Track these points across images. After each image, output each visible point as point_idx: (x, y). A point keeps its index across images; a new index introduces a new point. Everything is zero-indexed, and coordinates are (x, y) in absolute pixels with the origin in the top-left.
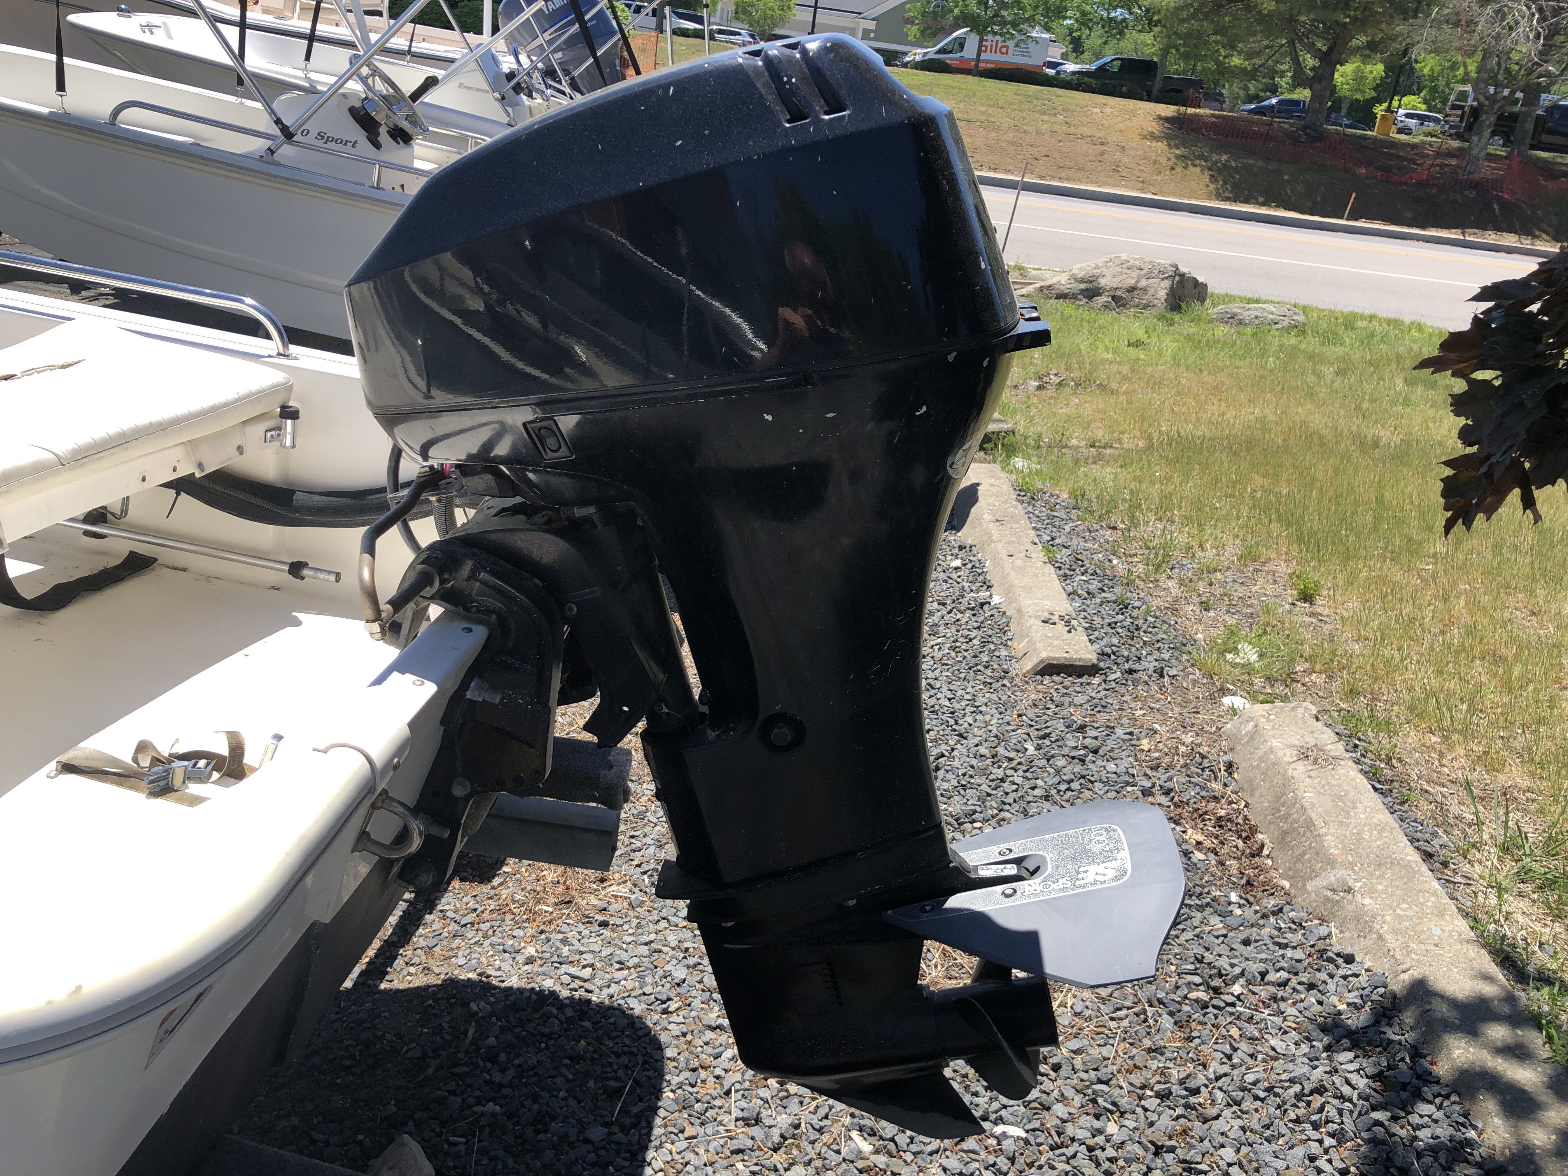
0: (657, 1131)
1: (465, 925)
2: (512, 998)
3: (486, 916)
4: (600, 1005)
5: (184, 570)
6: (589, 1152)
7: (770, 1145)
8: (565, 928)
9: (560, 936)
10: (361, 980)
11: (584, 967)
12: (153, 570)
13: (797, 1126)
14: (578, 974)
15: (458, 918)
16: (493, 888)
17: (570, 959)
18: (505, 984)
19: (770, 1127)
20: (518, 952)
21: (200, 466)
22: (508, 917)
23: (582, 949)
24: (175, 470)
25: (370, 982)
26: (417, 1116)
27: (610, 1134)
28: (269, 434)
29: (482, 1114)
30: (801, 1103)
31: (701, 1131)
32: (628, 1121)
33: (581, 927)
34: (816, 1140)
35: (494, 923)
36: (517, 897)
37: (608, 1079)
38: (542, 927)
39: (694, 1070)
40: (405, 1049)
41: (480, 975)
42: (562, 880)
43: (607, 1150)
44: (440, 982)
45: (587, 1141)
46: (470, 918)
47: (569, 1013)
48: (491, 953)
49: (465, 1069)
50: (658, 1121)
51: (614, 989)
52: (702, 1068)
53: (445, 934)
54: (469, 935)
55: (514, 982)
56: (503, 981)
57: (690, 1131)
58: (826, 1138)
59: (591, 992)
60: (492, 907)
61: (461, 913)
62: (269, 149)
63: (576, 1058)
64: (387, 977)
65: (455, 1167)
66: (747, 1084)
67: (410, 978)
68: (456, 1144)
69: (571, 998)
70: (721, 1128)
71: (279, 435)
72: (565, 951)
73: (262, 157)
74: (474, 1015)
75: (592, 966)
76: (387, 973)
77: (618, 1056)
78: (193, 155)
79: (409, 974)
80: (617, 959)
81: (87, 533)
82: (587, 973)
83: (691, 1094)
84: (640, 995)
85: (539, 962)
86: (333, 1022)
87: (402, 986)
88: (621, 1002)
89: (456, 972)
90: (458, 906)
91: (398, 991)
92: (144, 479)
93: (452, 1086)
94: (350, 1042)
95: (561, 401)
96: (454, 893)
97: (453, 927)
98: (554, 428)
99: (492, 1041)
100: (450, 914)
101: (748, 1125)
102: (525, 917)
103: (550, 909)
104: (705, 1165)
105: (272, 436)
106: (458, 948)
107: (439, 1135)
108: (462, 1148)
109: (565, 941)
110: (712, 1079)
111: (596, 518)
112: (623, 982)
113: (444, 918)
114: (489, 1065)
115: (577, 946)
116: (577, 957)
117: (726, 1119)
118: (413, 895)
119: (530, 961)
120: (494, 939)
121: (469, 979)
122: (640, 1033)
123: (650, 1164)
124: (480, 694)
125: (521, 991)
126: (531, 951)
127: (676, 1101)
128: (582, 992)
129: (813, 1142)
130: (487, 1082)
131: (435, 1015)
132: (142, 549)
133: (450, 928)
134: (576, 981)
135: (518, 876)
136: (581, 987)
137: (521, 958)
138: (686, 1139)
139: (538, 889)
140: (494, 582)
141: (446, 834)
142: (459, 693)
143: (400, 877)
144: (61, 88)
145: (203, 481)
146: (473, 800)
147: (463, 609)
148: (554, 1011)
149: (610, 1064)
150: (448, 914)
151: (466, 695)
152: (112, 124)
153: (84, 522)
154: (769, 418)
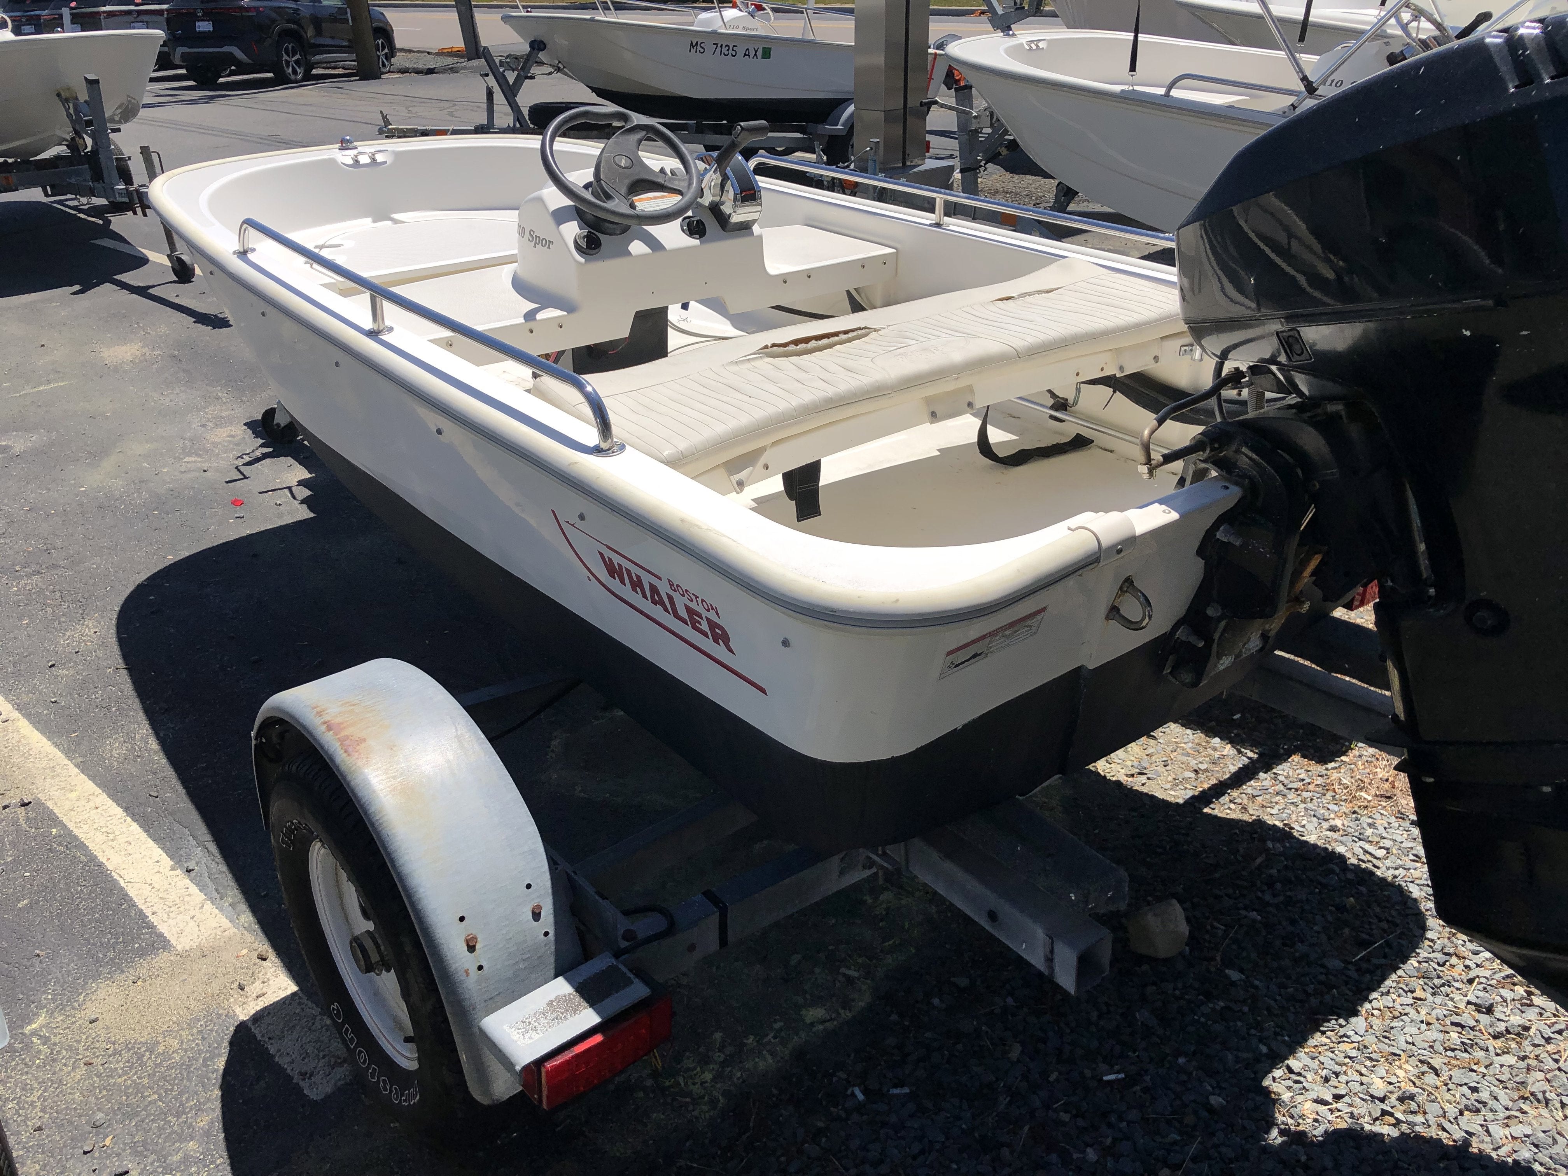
0: (1388, 983)
1: (1290, 789)
2: (1305, 849)
3: (1311, 787)
4: (1384, 880)
5: (1111, 451)
6: (1321, 973)
7: (1491, 1031)
8: (1377, 816)
9: (1370, 821)
10: (1191, 801)
11: (1381, 848)
12: (1090, 449)
13: (1527, 1029)
14: (1373, 852)
15: (1286, 782)
16: (1327, 769)
17: (1370, 839)
18: (1304, 838)
19: (1499, 1020)
20: (1327, 820)
21: (1121, 368)
22: (1330, 794)
23: (1385, 835)
24: (1102, 370)
25: (1197, 804)
26: (1195, 900)
27: (1346, 968)
28: (1183, 349)
29: (1246, 917)
30: (1541, 1015)
31: (1430, 998)
32: (1364, 966)
33: (1393, 819)
34: (1539, 1045)
35: (1315, 794)
36: (1344, 781)
37: (1362, 932)
38: (1356, 809)
39: (1446, 954)
40: (1204, 855)
41: (1285, 825)
42: (1391, 779)
43: (1337, 978)
44: (1250, 821)
45: (1323, 966)
46: (1298, 785)
47: (1350, 876)
48: (1302, 814)
49: (1245, 884)
50: (1394, 977)
51: (1401, 872)
52: (1456, 956)
53: (1270, 790)
54: (1290, 797)
55: (1312, 839)
56: (1303, 836)
57: (1419, 993)
58: (1550, 1048)
59: (1378, 868)
60: (1319, 783)
61: (1291, 779)
62: (1292, 105)
63: (1341, 908)
64: (1212, 806)
65: (1210, 942)
66: (1494, 982)
67: (1228, 811)
68: (1217, 928)
69: (1357, 867)
70: (1450, 1003)
71: (1191, 350)
72: (1369, 832)
73: (1284, 112)
74: (1267, 850)
75: (1388, 849)
76: (1212, 802)
77: (1380, 920)
78: (1225, 117)
79: (1229, 808)
80: (1414, 852)
81: (1053, 418)
82: (1381, 853)
83: (1435, 970)
84: (1423, 885)
85: (1341, 832)
86: (1160, 821)
87: (1220, 815)
88: (1404, 884)
89: (1266, 818)
90: (1291, 774)
91: (1216, 817)
92: (1078, 374)
93: (1230, 891)
94: (1166, 838)
95: (1302, 316)
96: (1291, 764)
97: (1280, 787)
98: (1297, 336)
99: (1274, 872)
100: (1281, 778)
101: (1479, 1012)
102: (1344, 797)
103: (1370, 798)
104: (1422, 1022)
105: (1185, 351)
106: (1277, 803)
107: (1208, 918)
108: (1220, 933)
109: (1371, 825)
110: (1462, 967)
111: (1343, 413)
112: (1412, 871)
113: (1275, 779)
114: (1265, 888)
115: (1381, 830)
116: (1378, 839)
117: (1457, 997)
118: (1256, 756)
119: (1333, 829)
120: (1310, 805)
121: (1274, 825)
122: (1409, 912)
123: (1370, 1002)
124: (1225, 536)
125: (1315, 846)
126: (1338, 823)
127: (1418, 970)
128: (1370, 866)
129: (1536, 1046)
130: (1258, 898)
131: (1237, 841)
132: (1086, 433)
133: (1277, 787)
134: (1367, 855)
135: (1353, 766)
136: (1369, 861)
137: (1325, 825)
138: (1414, 998)
139: (1366, 780)
140: (1250, 454)
141: (1201, 644)
142: (1210, 534)
143: (1171, 673)
144: (1133, 68)
145: (1127, 381)
146: (1223, 623)
147: (1227, 472)
148: (1337, 870)
149: (1370, 923)
150: (1280, 778)
151: (1215, 535)
152: (1167, 95)
153: (1052, 407)
154: (1468, 333)
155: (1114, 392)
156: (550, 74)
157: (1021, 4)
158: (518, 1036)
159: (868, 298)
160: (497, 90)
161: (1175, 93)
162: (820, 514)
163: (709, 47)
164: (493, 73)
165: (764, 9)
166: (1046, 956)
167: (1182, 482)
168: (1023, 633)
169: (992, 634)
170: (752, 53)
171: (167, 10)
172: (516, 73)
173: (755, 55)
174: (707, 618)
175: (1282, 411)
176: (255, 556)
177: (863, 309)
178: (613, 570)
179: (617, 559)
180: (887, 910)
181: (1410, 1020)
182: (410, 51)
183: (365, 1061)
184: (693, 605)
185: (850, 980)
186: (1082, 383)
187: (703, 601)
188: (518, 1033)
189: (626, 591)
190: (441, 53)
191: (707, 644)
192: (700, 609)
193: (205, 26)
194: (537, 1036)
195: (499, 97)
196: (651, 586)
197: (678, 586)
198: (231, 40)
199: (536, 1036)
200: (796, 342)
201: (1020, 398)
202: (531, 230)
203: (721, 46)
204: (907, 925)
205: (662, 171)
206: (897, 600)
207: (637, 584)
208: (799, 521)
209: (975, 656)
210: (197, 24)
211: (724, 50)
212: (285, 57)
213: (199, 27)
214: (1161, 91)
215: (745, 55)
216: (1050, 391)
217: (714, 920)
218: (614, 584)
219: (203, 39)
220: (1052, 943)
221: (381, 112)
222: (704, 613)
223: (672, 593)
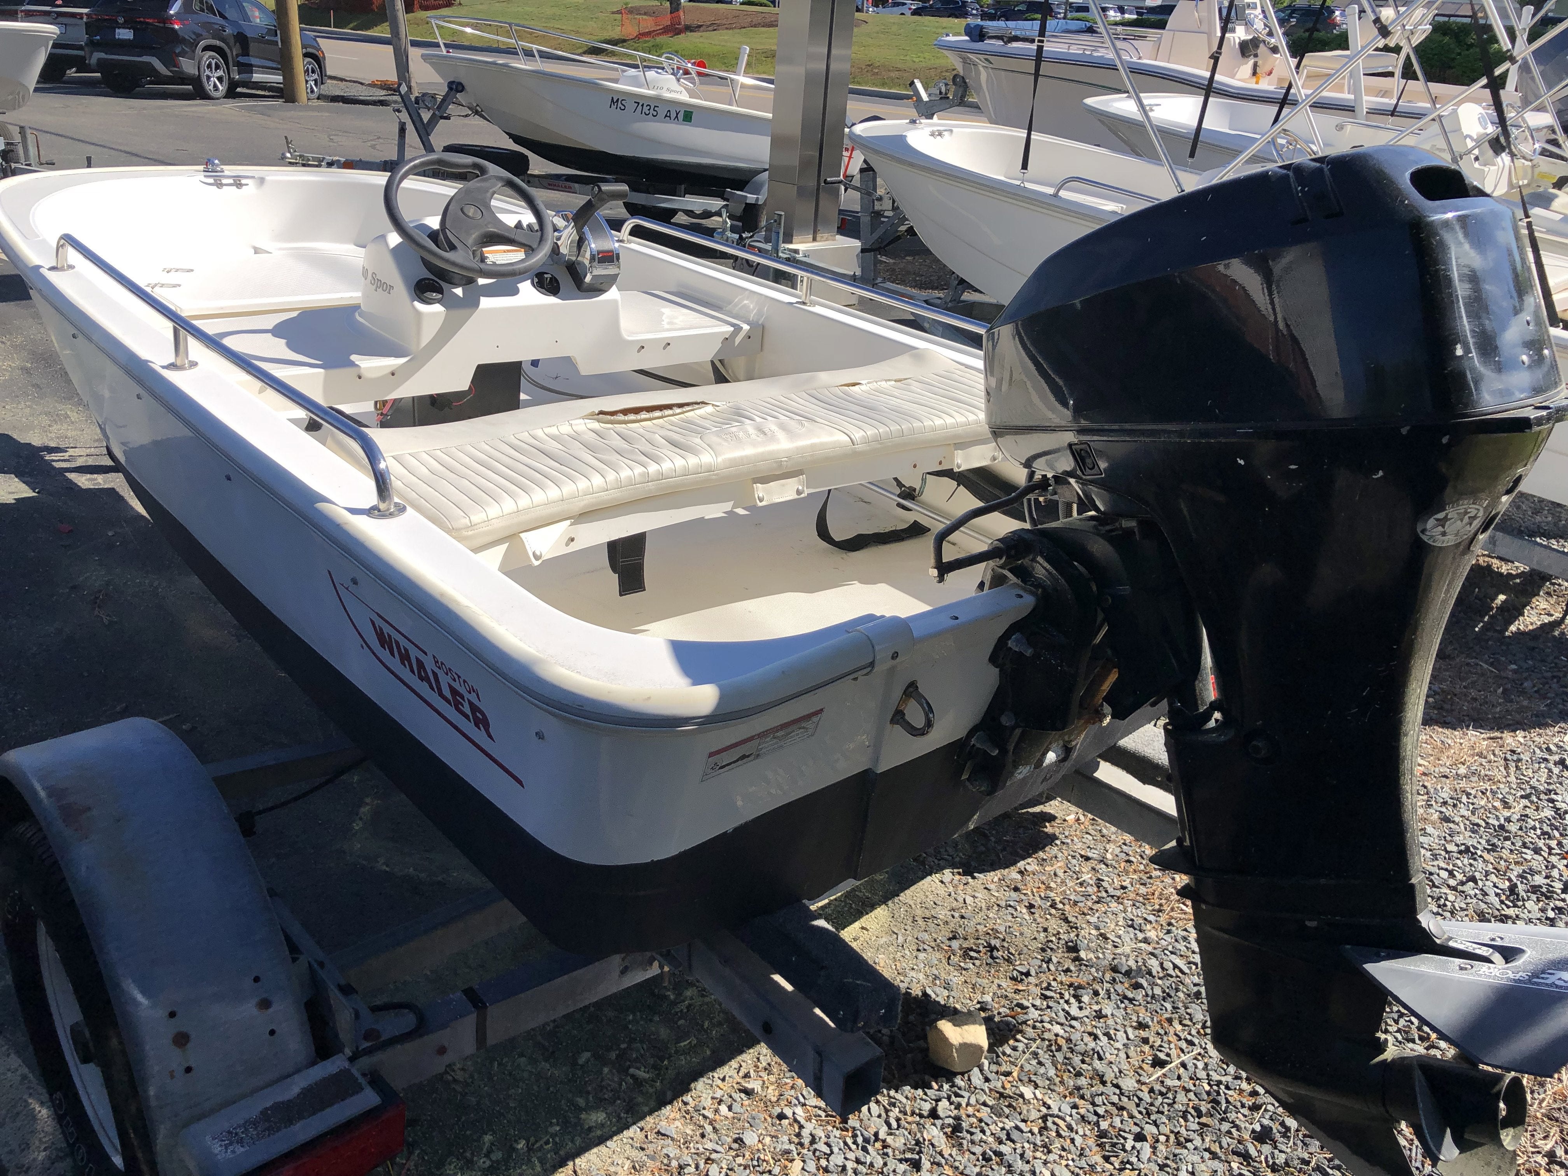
3: (1133, 896)
6: (1115, 1094)
7: (1271, 1163)
11: (1190, 963)
16: (1151, 878)
19: (1280, 1151)
20: (1142, 931)
22: (1149, 904)
24: (940, 463)
27: (1139, 1089)
29: (1049, 1031)
31: (1216, 1124)
32: (1157, 1087)
35: (1136, 903)
36: (1167, 890)
37: (1161, 1051)
38: (1173, 920)
39: (1238, 1078)
41: (1101, 934)
43: (1129, 1099)
45: (1117, 1086)
46: (1121, 892)
47: (1157, 991)
48: (1120, 923)
50: (1184, 1100)
54: (1110, 905)
57: (1206, 1119)
59: (1185, 984)
61: (1114, 886)
67: (1048, 917)
68: (1019, 1042)
70: (1235, 1131)
72: (1182, 945)
77: (1180, 1039)
79: (1050, 914)
81: (899, 505)
82: (1191, 969)
83: (1226, 1095)
85: (1155, 945)
89: (1084, 925)
90: (1116, 880)
92: (915, 466)
93: (1038, 1002)
94: (983, 942)
95: (1093, 430)
96: (1118, 870)
97: (1103, 894)
98: (1089, 450)
99: (1084, 984)
101: (1263, 1142)
102: (1163, 907)
103: (1187, 910)
104: (1205, 1150)
106: (1096, 911)
109: (1184, 939)
111: (1136, 530)
113: (1099, 885)
117: (1243, 1125)
119: (1147, 941)
120: (1129, 915)
124: (1017, 646)
126: (1153, 934)
127: (1210, 1094)
128: (1177, 981)
130: (1064, 1011)
131: (1052, 949)
134: (1177, 970)
136: (1177, 977)
137: (1141, 936)
138: (1201, 1124)
140: (1046, 564)
141: (995, 753)
142: (1002, 641)
143: (968, 779)
144: (1025, 166)
145: (971, 475)
146: (1018, 732)
147: (1022, 581)
148: (1145, 984)
149: (1170, 1042)
150: (1105, 884)
151: (1007, 644)
152: (1056, 195)
153: (899, 496)
154: (1242, 462)
155: (958, 485)
156: (466, 116)
157: (946, 94)
158: (219, 1149)
159: (733, 371)
160: (410, 128)
161: (1062, 193)
162: (645, 590)
163: (630, 105)
164: (407, 109)
165: (690, 74)
166: (815, 1074)
167: (981, 585)
168: (798, 734)
169: (762, 735)
170: (673, 115)
171: (86, 14)
172: (431, 112)
173: (677, 116)
174: (469, 700)
175: (1083, 522)
176: (74, 587)
177: (727, 381)
178: (384, 641)
179: (387, 629)
180: (689, 1007)
181: (1193, 1147)
182: (342, 80)
183: (82, 1159)
184: (456, 685)
185: (638, 1082)
186: (929, 473)
187: (465, 681)
188: (221, 1146)
189: (394, 663)
190: (373, 85)
191: (469, 727)
192: (462, 690)
193: (125, 34)
194: (242, 1149)
195: (411, 134)
196: (417, 659)
197: (442, 663)
198: (148, 49)
199: (240, 1150)
200: (625, 412)
201: (870, 483)
202: (374, 273)
203: (643, 105)
204: (706, 1024)
205: (519, 225)
206: (649, 698)
207: (405, 657)
208: (621, 595)
209: (744, 757)
210: (117, 31)
211: (646, 109)
212: (207, 72)
213: (119, 34)
214: (1051, 191)
215: (666, 116)
216: (896, 479)
217: (471, 1020)
218: (384, 654)
219: (123, 46)
220: (821, 1062)
221: (286, 137)
222: (466, 695)
223: (436, 670)
